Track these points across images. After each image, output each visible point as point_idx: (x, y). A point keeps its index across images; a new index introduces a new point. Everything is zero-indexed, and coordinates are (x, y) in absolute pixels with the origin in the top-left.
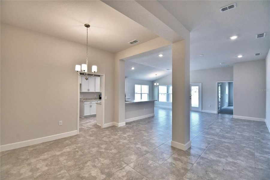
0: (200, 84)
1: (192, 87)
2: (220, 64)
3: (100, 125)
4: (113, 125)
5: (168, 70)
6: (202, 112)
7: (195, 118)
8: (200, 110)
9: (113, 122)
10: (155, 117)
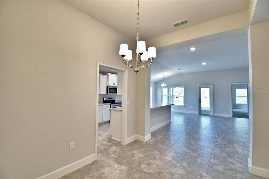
0: (212, 86)
1: (202, 89)
2: (241, 64)
3: (121, 141)
4: (136, 140)
5: (179, 69)
6: (214, 116)
7: (205, 122)
8: (212, 114)
9: (135, 136)
10: (172, 124)
